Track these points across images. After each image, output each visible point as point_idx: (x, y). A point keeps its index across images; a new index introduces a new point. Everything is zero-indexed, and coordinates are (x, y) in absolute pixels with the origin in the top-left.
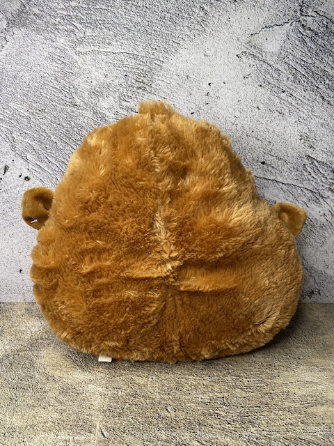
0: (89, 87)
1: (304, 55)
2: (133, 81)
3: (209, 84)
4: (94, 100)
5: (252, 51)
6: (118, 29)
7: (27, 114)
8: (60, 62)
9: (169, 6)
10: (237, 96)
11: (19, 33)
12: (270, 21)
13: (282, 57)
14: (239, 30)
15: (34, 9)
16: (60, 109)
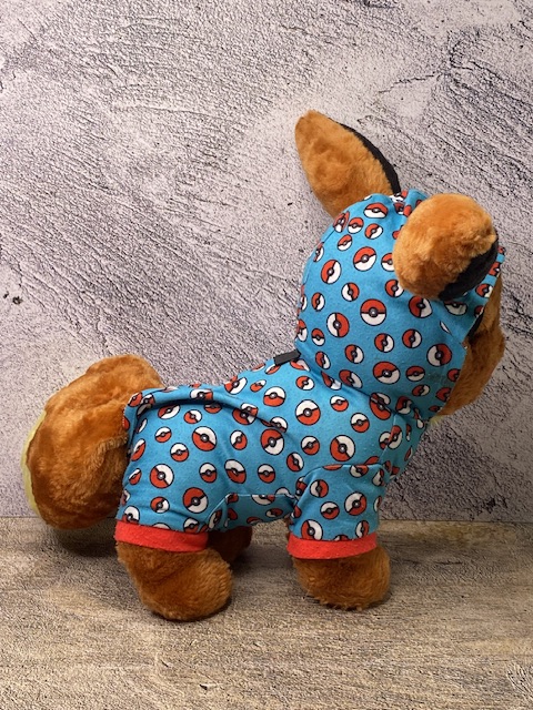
0: (128, 161)
1: (458, 122)
2: (199, 154)
5: (381, 114)
6: (178, 76)
7: (25, 198)
8: (85, 121)
9: (257, 47)
11: (23, 76)
12: (406, 74)
13: (426, 124)
14: (360, 85)
15: (50, 44)
16: (79, 192)
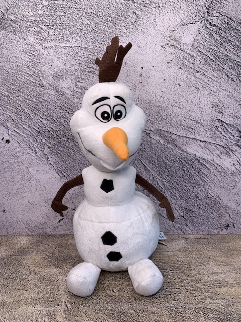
0: (52, 73)
1: (212, 44)
2: (85, 67)
3: (142, 68)
4: (56, 82)
5: (173, 42)
6: (73, 29)
7: (7, 93)
8: (31, 55)
10: (163, 75)
12: (185, 21)
13: (196, 46)
14: (162, 28)
15: (11, 17)
16: (31, 89)
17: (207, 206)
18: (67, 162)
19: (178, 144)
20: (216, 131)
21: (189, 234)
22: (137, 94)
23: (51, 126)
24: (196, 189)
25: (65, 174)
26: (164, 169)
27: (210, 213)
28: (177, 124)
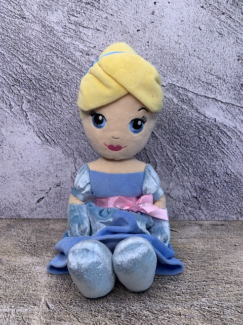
3: (155, 3)
4: (43, 14)
10: (180, 15)
17: (225, 185)
18: (51, 122)
19: (195, 104)
20: (241, 91)
21: (202, 220)
22: (147, 36)
23: (33, 73)
24: (214, 163)
25: (48, 138)
26: (176, 137)
27: (229, 194)
28: (195, 78)
